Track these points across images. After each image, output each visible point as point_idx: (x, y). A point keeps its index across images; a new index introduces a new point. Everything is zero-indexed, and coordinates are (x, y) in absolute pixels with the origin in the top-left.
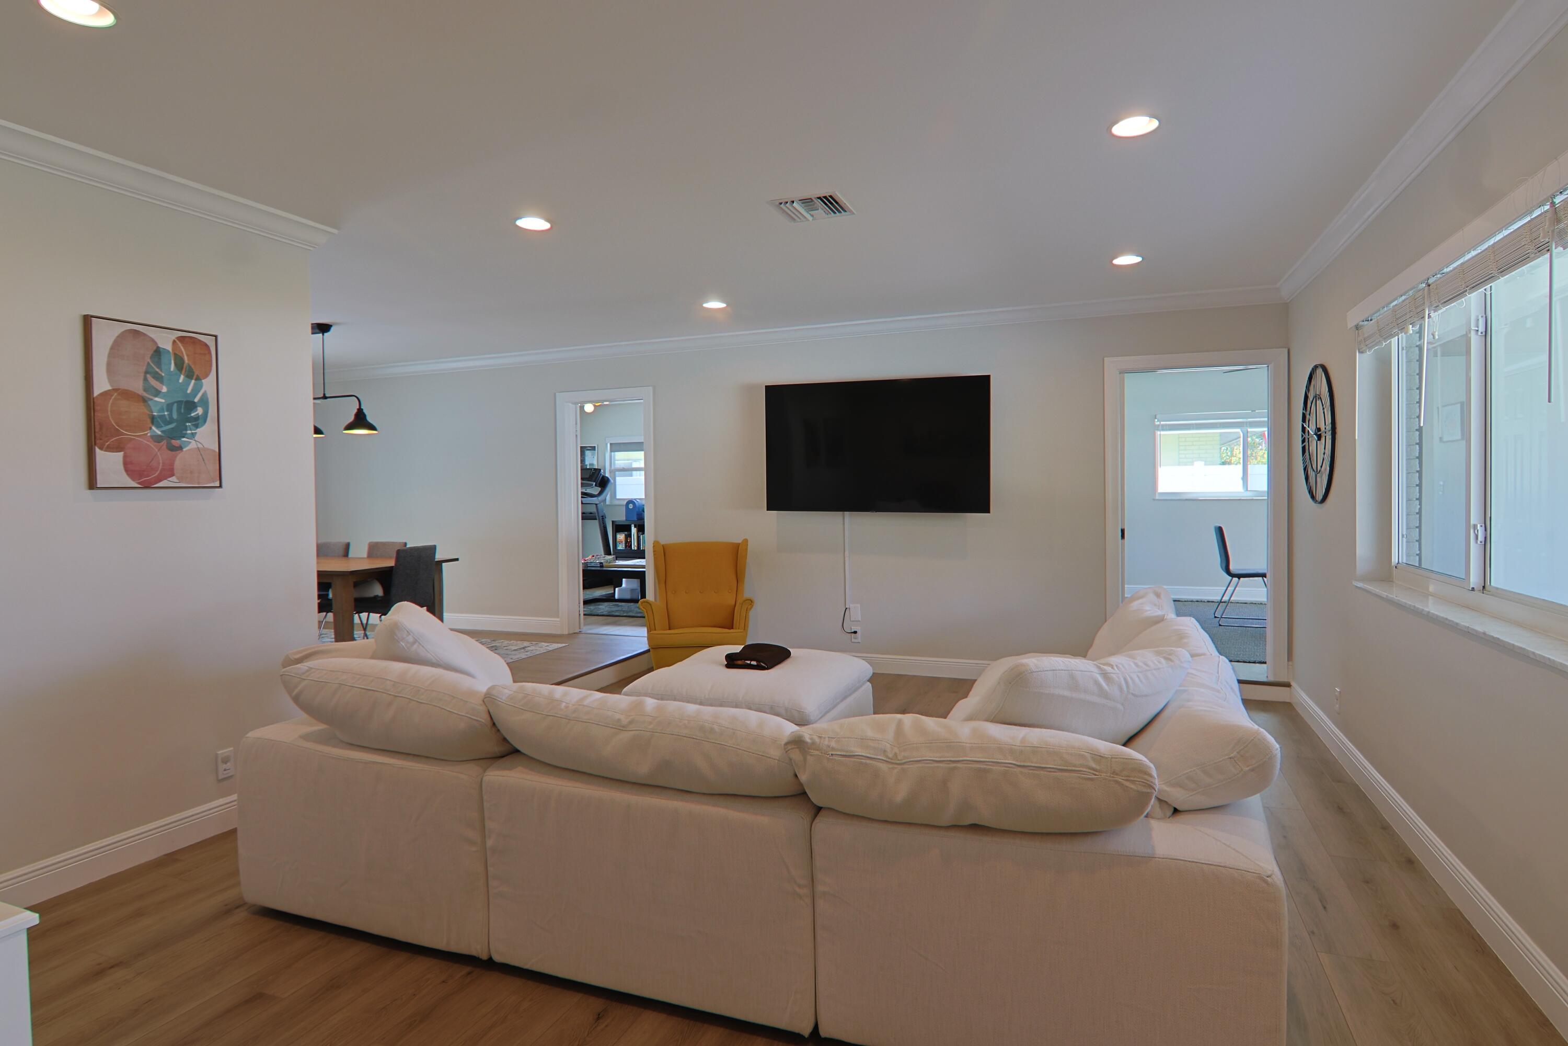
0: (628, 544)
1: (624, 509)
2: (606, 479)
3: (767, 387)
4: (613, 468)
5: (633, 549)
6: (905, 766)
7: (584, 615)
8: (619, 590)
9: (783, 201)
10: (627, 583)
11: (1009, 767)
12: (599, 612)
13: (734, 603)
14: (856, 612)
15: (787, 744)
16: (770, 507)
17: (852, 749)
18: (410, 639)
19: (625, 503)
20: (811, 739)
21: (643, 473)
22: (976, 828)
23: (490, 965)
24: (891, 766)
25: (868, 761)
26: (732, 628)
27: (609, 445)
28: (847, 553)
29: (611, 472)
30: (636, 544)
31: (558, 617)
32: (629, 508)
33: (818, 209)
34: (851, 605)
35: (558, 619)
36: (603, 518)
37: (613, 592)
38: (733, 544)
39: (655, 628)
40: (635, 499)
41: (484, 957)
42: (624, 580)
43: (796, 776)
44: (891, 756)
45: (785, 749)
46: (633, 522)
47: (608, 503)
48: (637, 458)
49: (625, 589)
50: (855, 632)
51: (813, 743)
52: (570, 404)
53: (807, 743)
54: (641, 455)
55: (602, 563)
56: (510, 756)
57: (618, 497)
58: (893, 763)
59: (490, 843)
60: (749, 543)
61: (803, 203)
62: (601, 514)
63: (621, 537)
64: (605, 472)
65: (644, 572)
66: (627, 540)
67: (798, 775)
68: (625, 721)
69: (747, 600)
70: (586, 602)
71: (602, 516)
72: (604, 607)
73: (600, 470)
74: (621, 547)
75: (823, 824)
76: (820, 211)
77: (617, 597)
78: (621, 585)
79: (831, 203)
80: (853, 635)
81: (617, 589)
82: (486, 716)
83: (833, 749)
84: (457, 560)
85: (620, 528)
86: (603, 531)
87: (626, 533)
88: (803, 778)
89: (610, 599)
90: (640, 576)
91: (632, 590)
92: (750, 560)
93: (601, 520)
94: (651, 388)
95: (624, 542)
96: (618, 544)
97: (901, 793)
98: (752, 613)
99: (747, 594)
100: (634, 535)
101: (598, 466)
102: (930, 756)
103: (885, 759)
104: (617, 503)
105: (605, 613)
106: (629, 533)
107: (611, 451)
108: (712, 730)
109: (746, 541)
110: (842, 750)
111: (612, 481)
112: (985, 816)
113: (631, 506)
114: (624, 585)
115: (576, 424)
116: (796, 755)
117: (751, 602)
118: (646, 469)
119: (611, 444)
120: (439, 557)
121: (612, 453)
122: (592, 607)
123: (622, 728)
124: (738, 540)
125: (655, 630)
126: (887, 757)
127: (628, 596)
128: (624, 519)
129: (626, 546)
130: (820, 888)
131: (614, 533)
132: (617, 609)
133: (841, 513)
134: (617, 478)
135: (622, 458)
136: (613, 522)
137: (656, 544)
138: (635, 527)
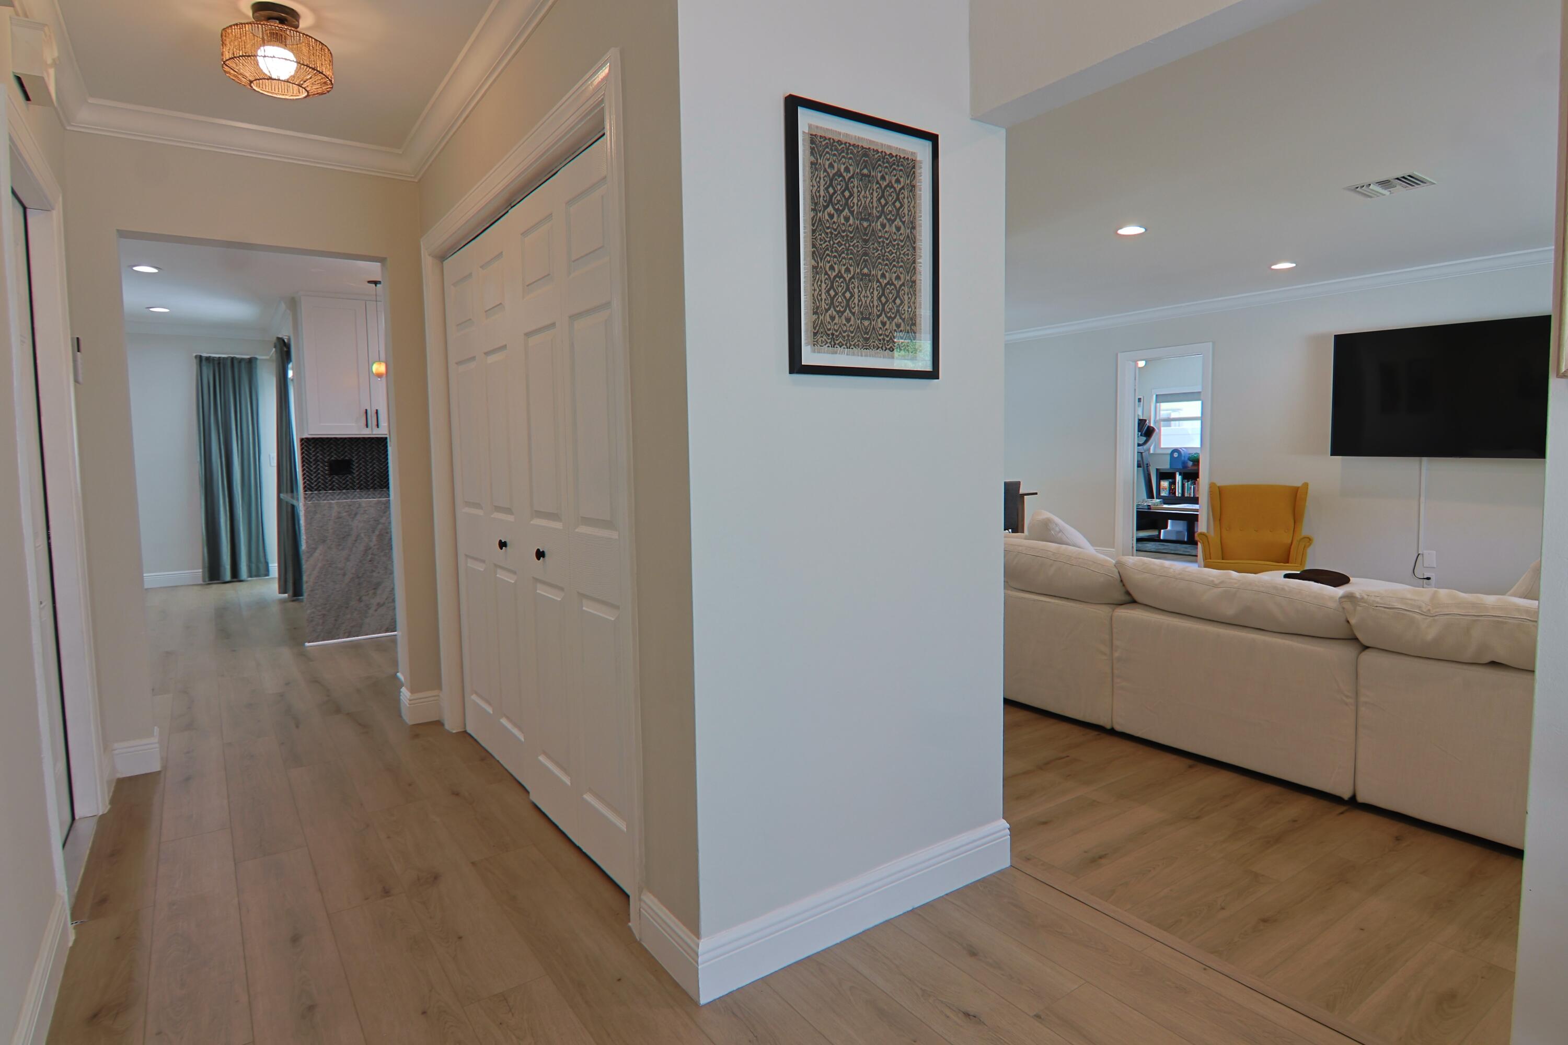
0: (1172, 491)
1: (1168, 458)
2: (1152, 429)
3: (1336, 336)
4: (1158, 418)
5: (1177, 495)
6: (1436, 618)
7: (1137, 550)
8: (1164, 532)
9: (1359, 186)
10: (1172, 525)
11: (1524, 621)
12: (1147, 549)
13: (1290, 541)
14: (1430, 558)
15: (1341, 598)
16: (1334, 452)
17: (1395, 604)
18: (1057, 529)
19: (1169, 452)
20: (1361, 596)
21: (1199, 422)
22: (1493, 664)
23: (1112, 732)
24: (1425, 617)
25: (1405, 612)
26: (1288, 563)
27: (1155, 396)
28: (1422, 499)
29: (1155, 422)
30: (1180, 491)
31: (1114, 548)
32: (1174, 457)
33: (1396, 187)
34: (1425, 552)
35: (1113, 550)
36: (1148, 465)
37: (1157, 533)
38: (1295, 487)
39: (1210, 557)
40: (1181, 448)
41: (1108, 727)
42: (1169, 521)
43: (1348, 622)
44: (1425, 610)
45: (1339, 601)
46: (1178, 470)
47: (1152, 451)
48: (1193, 408)
49: (1170, 531)
50: (1428, 579)
51: (1363, 598)
52: (1131, 363)
53: (1357, 598)
54: (1198, 404)
55: (1150, 506)
56: (1129, 604)
57: (1162, 446)
58: (1426, 616)
59: (1116, 655)
60: (1310, 487)
61: (1379, 185)
62: (1145, 462)
63: (1165, 484)
64: (1150, 422)
65: (1197, 515)
66: (1171, 487)
67: (1350, 621)
68: (1217, 582)
69: (1305, 538)
70: (1139, 540)
71: (1147, 464)
72: (1150, 546)
73: (1145, 420)
74: (1164, 493)
75: (1367, 656)
76: (1398, 187)
77: (1162, 538)
78: (1166, 527)
79: (1409, 180)
80: (1425, 581)
81: (1162, 531)
82: (1117, 574)
83: (1378, 603)
84: (1036, 494)
85: (1162, 475)
86: (1147, 478)
87: (1170, 480)
88: (1353, 621)
89: (1156, 539)
90: (1191, 520)
91: (1178, 532)
92: (1310, 504)
93: (1146, 468)
94: (1211, 343)
95: (1168, 489)
96: (1161, 490)
97: (1431, 634)
98: (1309, 551)
99: (1305, 531)
100: (1178, 483)
101: (1143, 417)
102: (1456, 611)
103: (1420, 612)
104: (1159, 451)
105: (1152, 550)
106: (1173, 480)
107: (1157, 402)
108: (1283, 589)
109: (1306, 485)
110: (1385, 604)
111: (1157, 430)
112: (1501, 654)
113: (1176, 455)
114: (1169, 528)
115: (1135, 379)
116: (1348, 605)
117: (1309, 540)
118: (1202, 418)
119: (1157, 395)
120: (1022, 491)
121: (1158, 404)
122: (1141, 545)
123: (1215, 586)
124: (1298, 484)
125: (1210, 559)
126: (1422, 611)
127: (1173, 538)
128: (1169, 467)
129: (1169, 493)
130: (1362, 699)
131: (1159, 480)
132: (1163, 547)
133: (1417, 458)
134: (1162, 428)
135: (1166, 409)
136: (1157, 470)
137: (1212, 486)
138: (1180, 474)
